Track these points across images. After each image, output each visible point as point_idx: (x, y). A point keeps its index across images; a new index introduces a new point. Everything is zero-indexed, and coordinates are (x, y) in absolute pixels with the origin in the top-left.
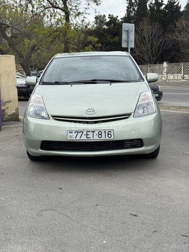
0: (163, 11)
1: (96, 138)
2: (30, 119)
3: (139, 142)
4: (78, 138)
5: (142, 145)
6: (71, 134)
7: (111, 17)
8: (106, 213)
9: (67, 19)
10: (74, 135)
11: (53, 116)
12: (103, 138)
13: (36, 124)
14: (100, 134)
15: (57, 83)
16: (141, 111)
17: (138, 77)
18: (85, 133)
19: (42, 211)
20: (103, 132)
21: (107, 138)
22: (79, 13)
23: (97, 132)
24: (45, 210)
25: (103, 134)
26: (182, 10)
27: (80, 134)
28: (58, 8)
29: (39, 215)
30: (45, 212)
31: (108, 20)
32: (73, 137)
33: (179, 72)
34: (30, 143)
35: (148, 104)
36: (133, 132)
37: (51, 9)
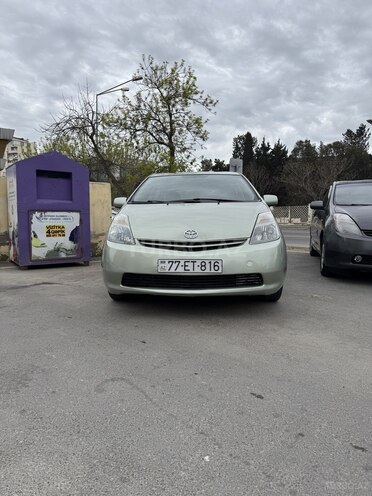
0: (269, 155)
1: (198, 271)
2: (109, 244)
3: (256, 278)
4: (172, 270)
5: (261, 284)
6: (163, 265)
7: (217, 161)
8: (210, 389)
9: (172, 153)
10: (168, 265)
11: (140, 241)
12: (208, 270)
13: (118, 251)
14: (203, 265)
15: (150, 202)
16: (259, 238)
17: (253, 196)
18: (182, 263)
19: (107, 381)
20: (207, 262)
21: (213, 271)
22: (185, 149)
23: (198, 263)
24: (112, 380)
25: (208, 266)
26: (288, 155)
27: (175, 265)
28: (163, 143)
29: (99, 389)
30: (111, 383)
31: (214, 164)
32: (166, 269)
33: (286, 216)
34: (109, 277)
35: (268, 228)
36: (250, 264)
37: (156, 145)
